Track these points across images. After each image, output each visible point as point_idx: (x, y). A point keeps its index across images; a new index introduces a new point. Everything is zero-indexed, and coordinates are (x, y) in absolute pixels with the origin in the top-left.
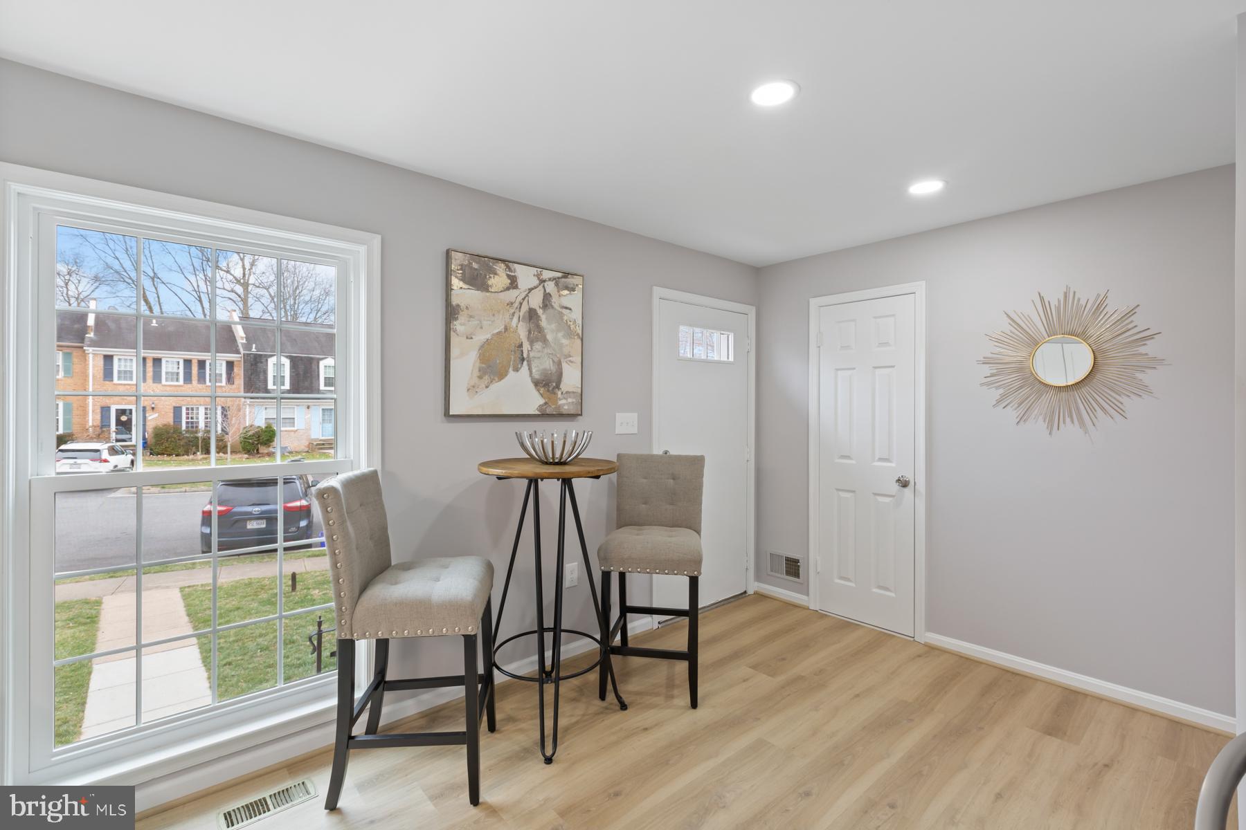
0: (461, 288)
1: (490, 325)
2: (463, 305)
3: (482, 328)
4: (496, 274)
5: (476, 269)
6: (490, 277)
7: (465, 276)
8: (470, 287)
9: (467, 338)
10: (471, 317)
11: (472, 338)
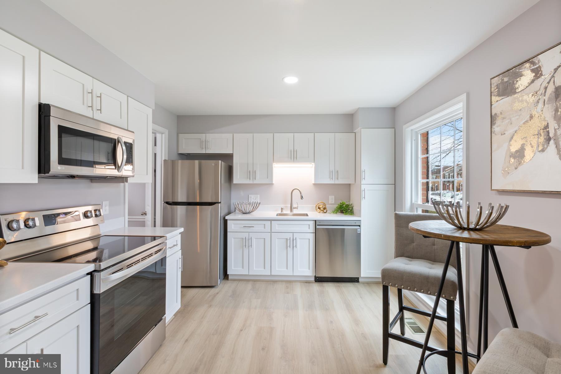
0: (497, 101)
1: (517, 119)
2: (498, 113)
3: (511, 124)
4: (522, 75)
5: (507, 81)
6: (517, 81)
7: (499, 91)
8: (503, 97)
9: (502, 135)
10: (504, 118)
11: (505, 134)
